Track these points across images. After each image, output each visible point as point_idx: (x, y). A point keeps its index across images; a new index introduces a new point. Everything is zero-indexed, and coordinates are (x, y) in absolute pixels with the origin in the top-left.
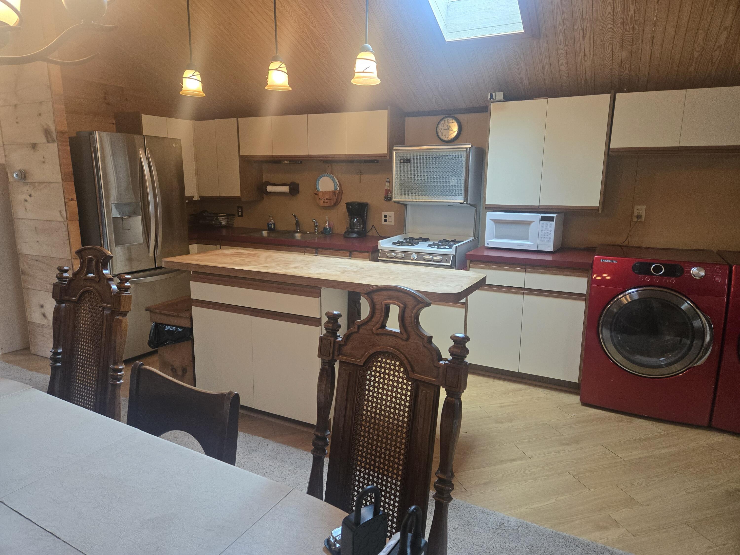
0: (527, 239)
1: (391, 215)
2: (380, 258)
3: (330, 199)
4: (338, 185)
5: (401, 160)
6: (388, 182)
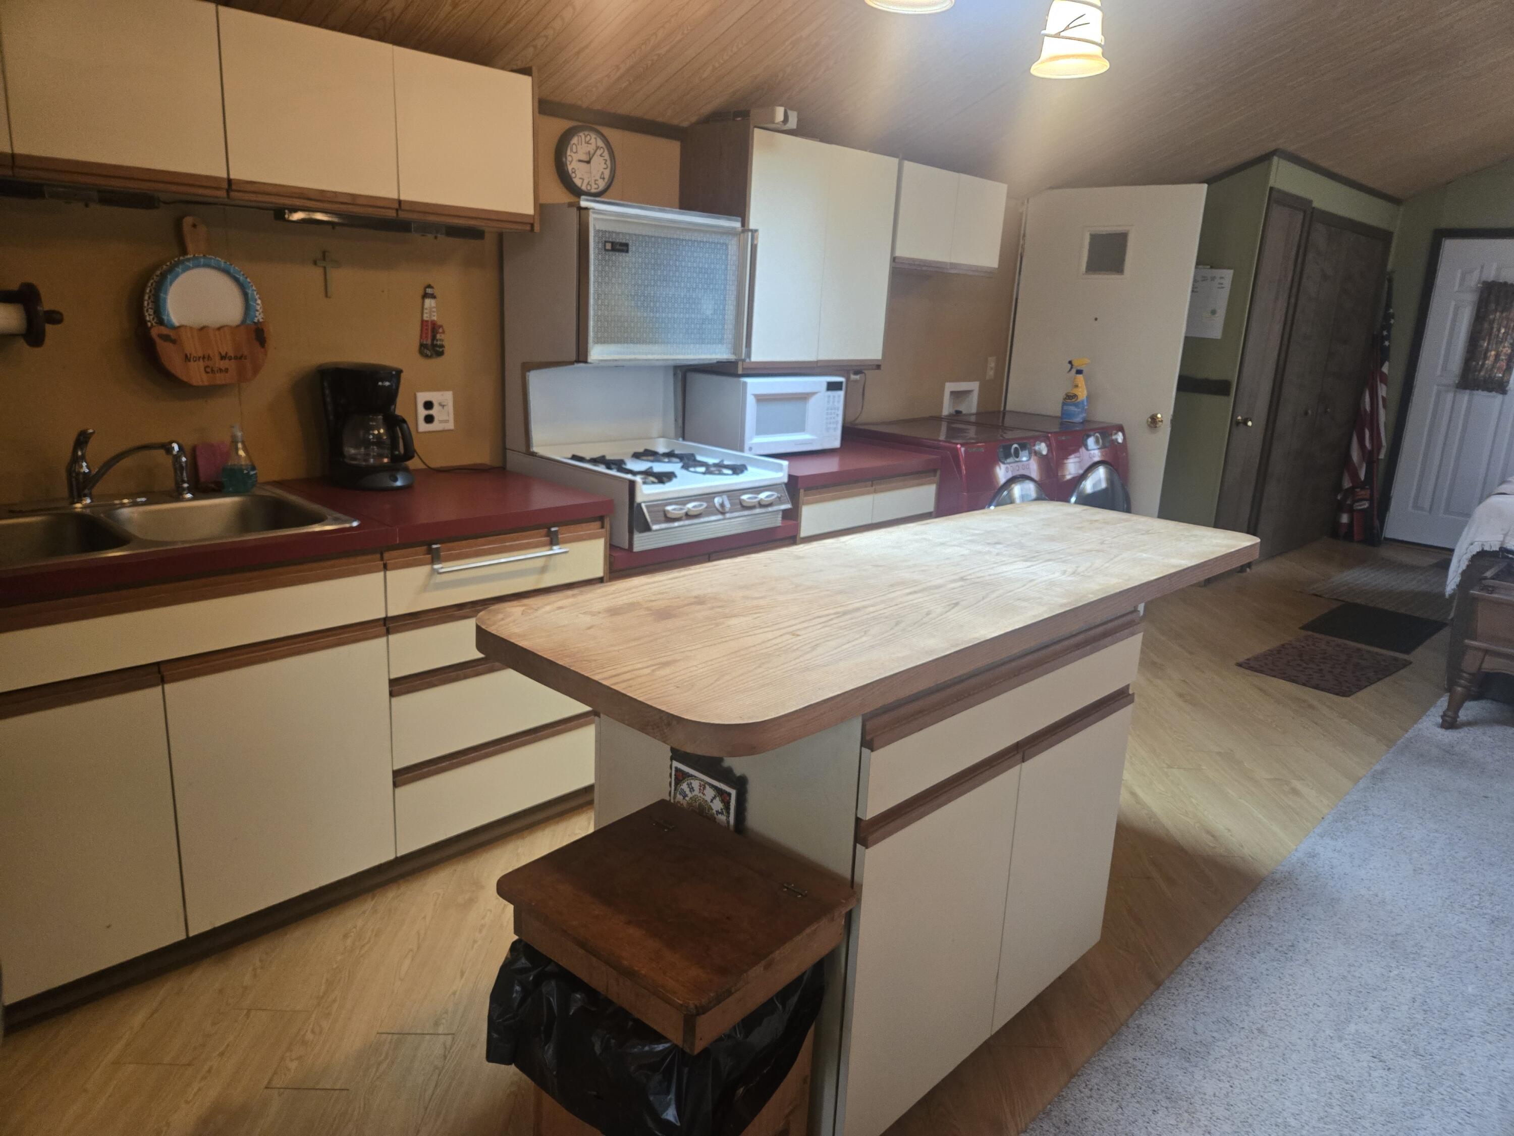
0: (801, 429)
1: (444, 399)
2: (655, 527)
3: (236, 358)
4: (258, 304)
5: (606, 242)
6: (433, 296)
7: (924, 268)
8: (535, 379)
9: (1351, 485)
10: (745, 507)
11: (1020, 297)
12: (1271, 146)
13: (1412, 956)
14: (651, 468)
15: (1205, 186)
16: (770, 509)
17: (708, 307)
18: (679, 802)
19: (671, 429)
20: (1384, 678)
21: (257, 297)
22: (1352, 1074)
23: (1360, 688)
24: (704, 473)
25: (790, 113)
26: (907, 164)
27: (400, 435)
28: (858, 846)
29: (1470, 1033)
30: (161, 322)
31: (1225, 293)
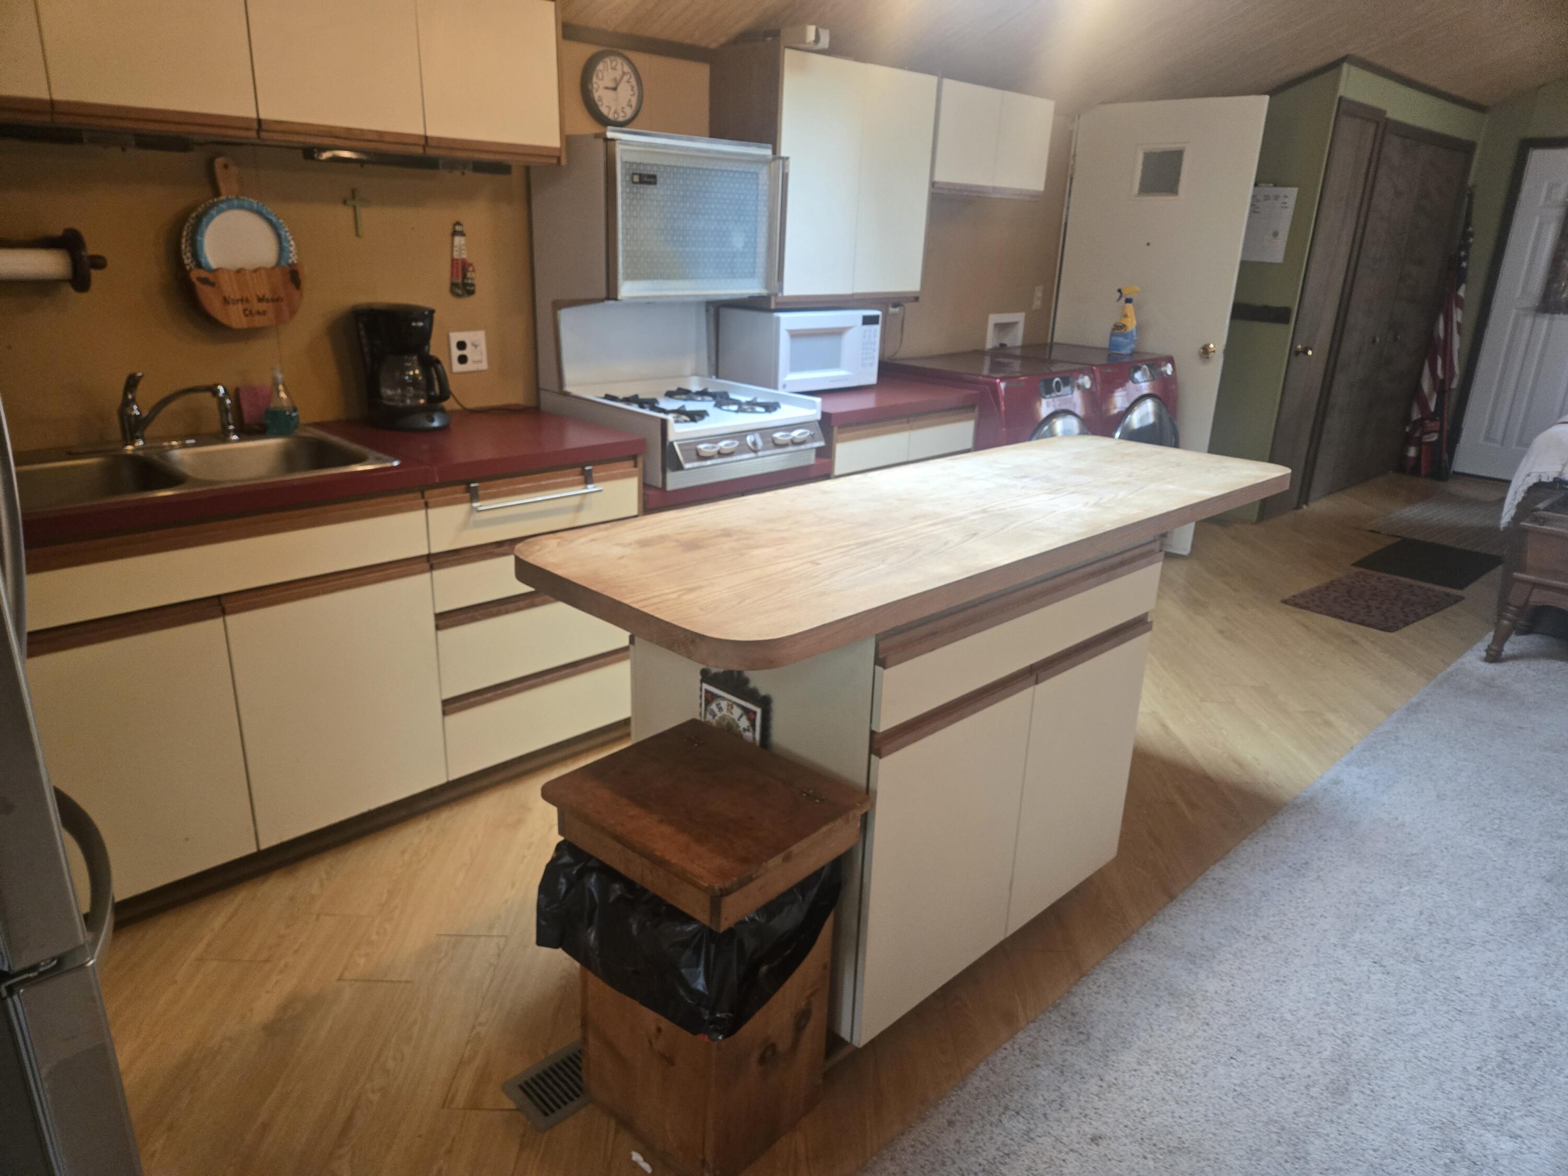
0: (836, 365)
1: (477, 340)
2: (687, 466)
3: (273, 300)
4: (291, 246)
5: (634, 174)
6: (462, 234)
7: (965, 193)
8: (567, 317)
9: (1420, 416)
10: (777, 445)
11: (1069, 222)
12: (1342, 53)
13: (1424, 874)
14: (683, 406)
15: (1267, 98)
16: (803, 447)
17: (738, 241)
18: (709, 722)
19: (705, 368)
20: (1433, 613)
21: (290, 238)
22: (1352, 977)
23: (1406, 624)
24: (737, 411)
25: (821, 31)
26: (948, 83)
27: (435, 376)
28: (873, 757)
29: (1472, 942)
30: (199, 265)
31: (1289, 213)
